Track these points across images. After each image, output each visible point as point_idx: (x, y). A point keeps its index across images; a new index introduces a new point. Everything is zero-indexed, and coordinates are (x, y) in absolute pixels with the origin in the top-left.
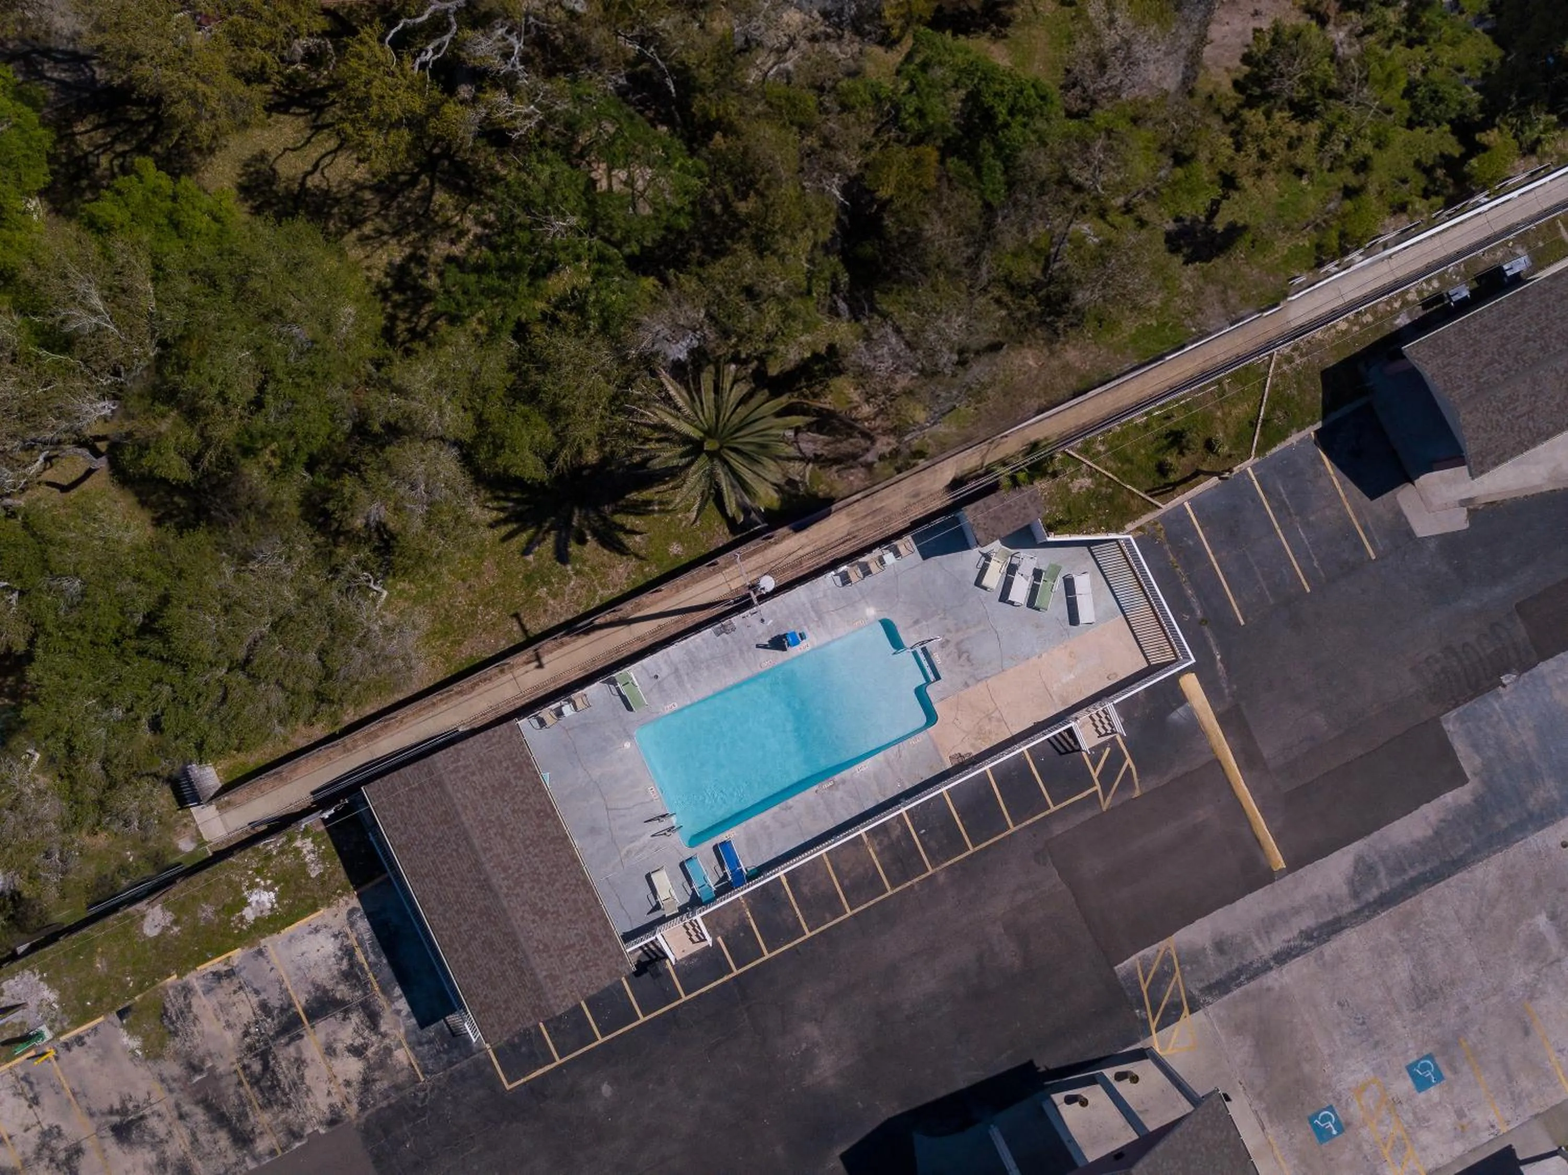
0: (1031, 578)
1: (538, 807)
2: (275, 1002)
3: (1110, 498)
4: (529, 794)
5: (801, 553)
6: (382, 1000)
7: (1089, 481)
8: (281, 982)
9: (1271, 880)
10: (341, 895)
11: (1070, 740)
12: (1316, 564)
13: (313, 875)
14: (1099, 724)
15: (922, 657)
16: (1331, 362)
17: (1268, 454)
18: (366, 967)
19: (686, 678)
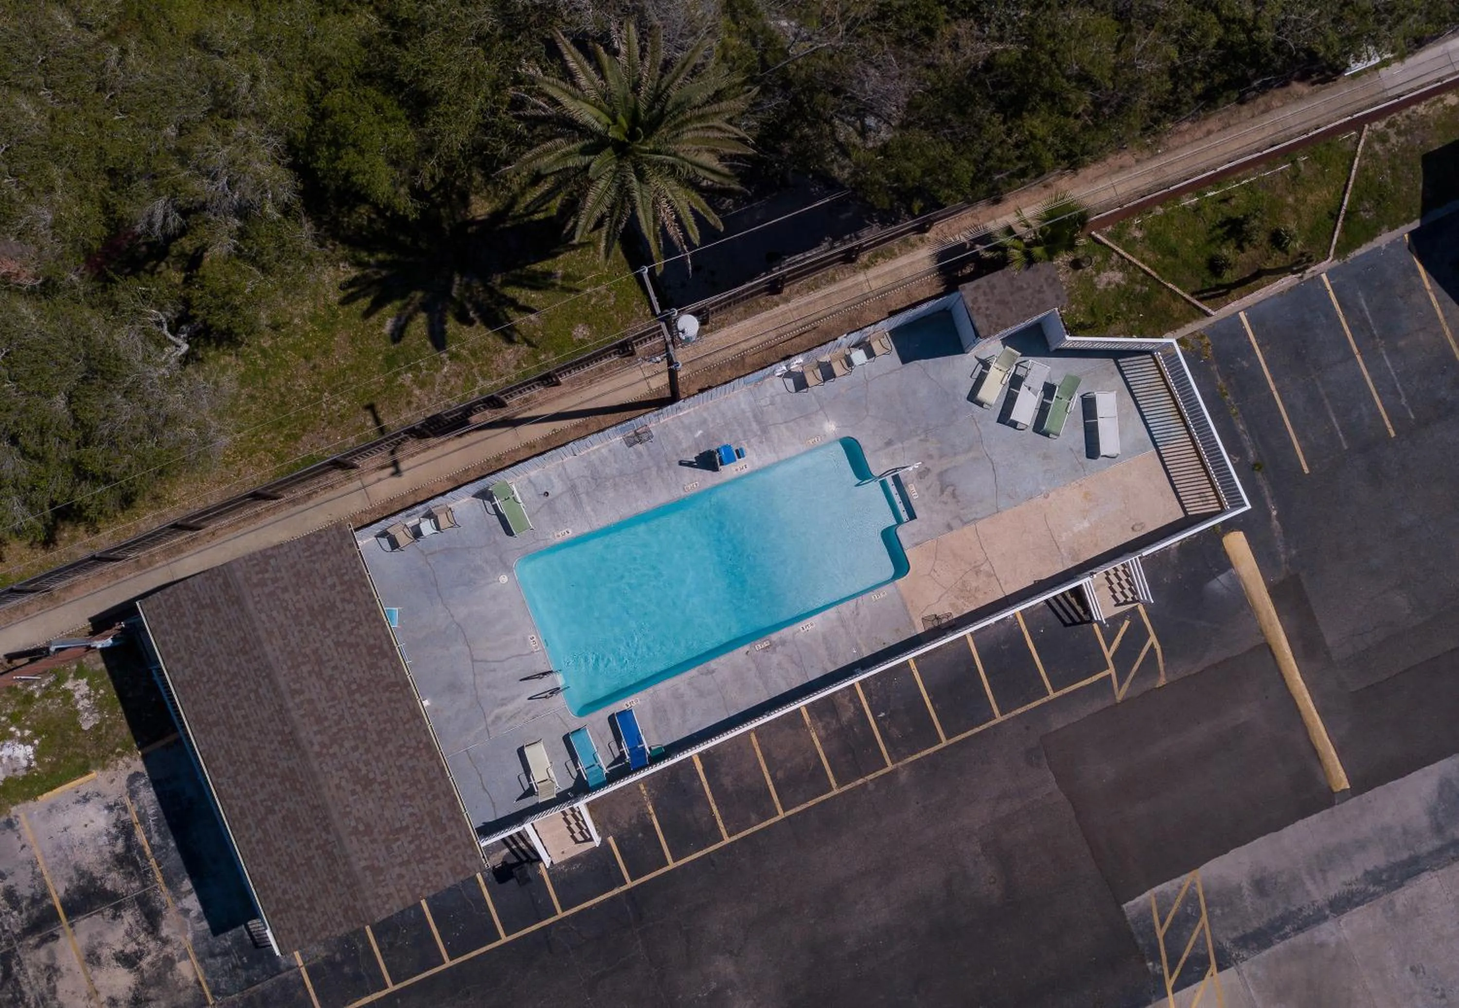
0: (1040, 394)
1: (372, 641)
2: (24, 890)
3: (1146, 299)
4: (360, 623)
5: (743, 346)
6: (165, 895)
7: (1120, 275)
8: (34, 864)
9: (1330, 804)
10: (121, 755)
11: (1079, 608)
12: (1403, 401)
13: (86, 727)
14: (1118, 589)
15: (893, 490)
16: (1435, 144)
17: (1351, 255)
18: (148, 851)
19: (583, 496)
